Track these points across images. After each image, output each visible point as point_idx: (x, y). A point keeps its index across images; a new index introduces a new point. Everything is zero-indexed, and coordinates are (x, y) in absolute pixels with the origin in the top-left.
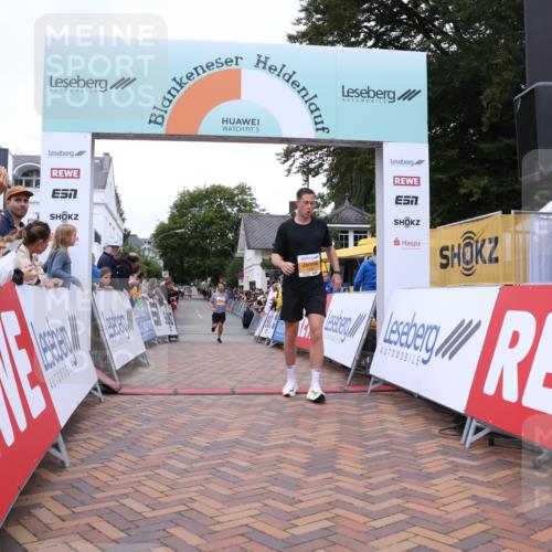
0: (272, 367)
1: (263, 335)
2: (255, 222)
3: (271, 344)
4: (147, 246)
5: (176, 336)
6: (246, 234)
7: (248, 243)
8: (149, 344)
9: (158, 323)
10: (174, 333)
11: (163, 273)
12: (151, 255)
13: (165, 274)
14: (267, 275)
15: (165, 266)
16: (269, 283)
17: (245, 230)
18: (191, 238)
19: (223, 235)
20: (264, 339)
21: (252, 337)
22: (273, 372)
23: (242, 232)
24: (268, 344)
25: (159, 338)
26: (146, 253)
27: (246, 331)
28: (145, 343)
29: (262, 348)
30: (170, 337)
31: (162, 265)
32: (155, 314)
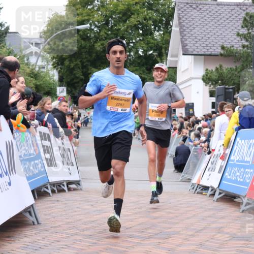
0: (219, 230)
1: (204, 183)
2: (195, 13)
3: (217, 196)
4: (34, 49)
5: (77, 183)
6: (181, 33)
7: (184, 46)
8: (39, 193)
9: (51, 162)
10: (75, 177)
11: (59, 89)
12: (40, 63)
13: (62, 91)
14: (212, 94)
15: (61, 80)
16: (214, 105)
17: (180, 25)
18: (97, 38)
19: (148, 33)
20: (206, 188)
21: (189, 186)
22: (220, 236)
23: (175, 29)
24: (213, 195)
25: (53, 184)
26: (33, 60)
27: (179, 176)
28: (33, 191)
29: (204, 200)
30: (69, 183)
31: (56, 78)
32: (47, 150)
